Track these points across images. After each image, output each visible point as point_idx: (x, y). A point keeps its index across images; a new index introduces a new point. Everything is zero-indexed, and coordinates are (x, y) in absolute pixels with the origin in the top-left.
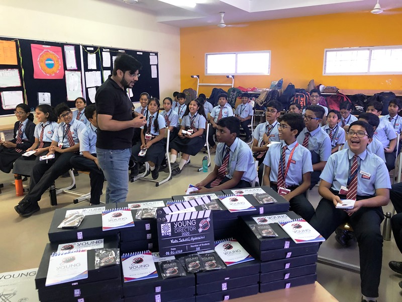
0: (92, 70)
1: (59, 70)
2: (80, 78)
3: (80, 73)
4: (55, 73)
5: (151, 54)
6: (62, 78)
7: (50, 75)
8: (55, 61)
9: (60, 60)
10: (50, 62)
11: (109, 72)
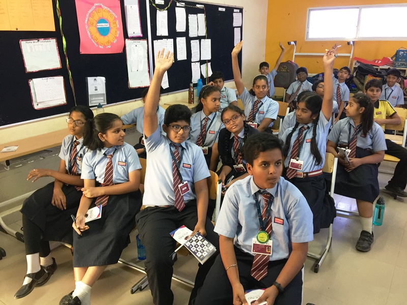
0: (161, 38)
1: (116, 37)
2: (146, 51)
3: (146, 42)
4: (112, 44)
5: (235, 10)
6: (121, 51)
7: (105, 46)
8: (111, 24)
9: (117, 21)
10: (104, 25)
11: (184, 39)
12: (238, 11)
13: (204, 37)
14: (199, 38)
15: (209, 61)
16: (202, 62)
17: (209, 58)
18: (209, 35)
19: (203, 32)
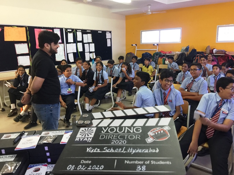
0: (70, 43)
2: (64, 48)
3: (63, 44)
5: (107, 32)
11: (81, 44)
12: (109, 32)
13: (91, 43)
14: (89, 43)
15: (94, 52)
16: (90, 52)
17: (94, 51)
18: (93, 42)
19: (90, 41)
